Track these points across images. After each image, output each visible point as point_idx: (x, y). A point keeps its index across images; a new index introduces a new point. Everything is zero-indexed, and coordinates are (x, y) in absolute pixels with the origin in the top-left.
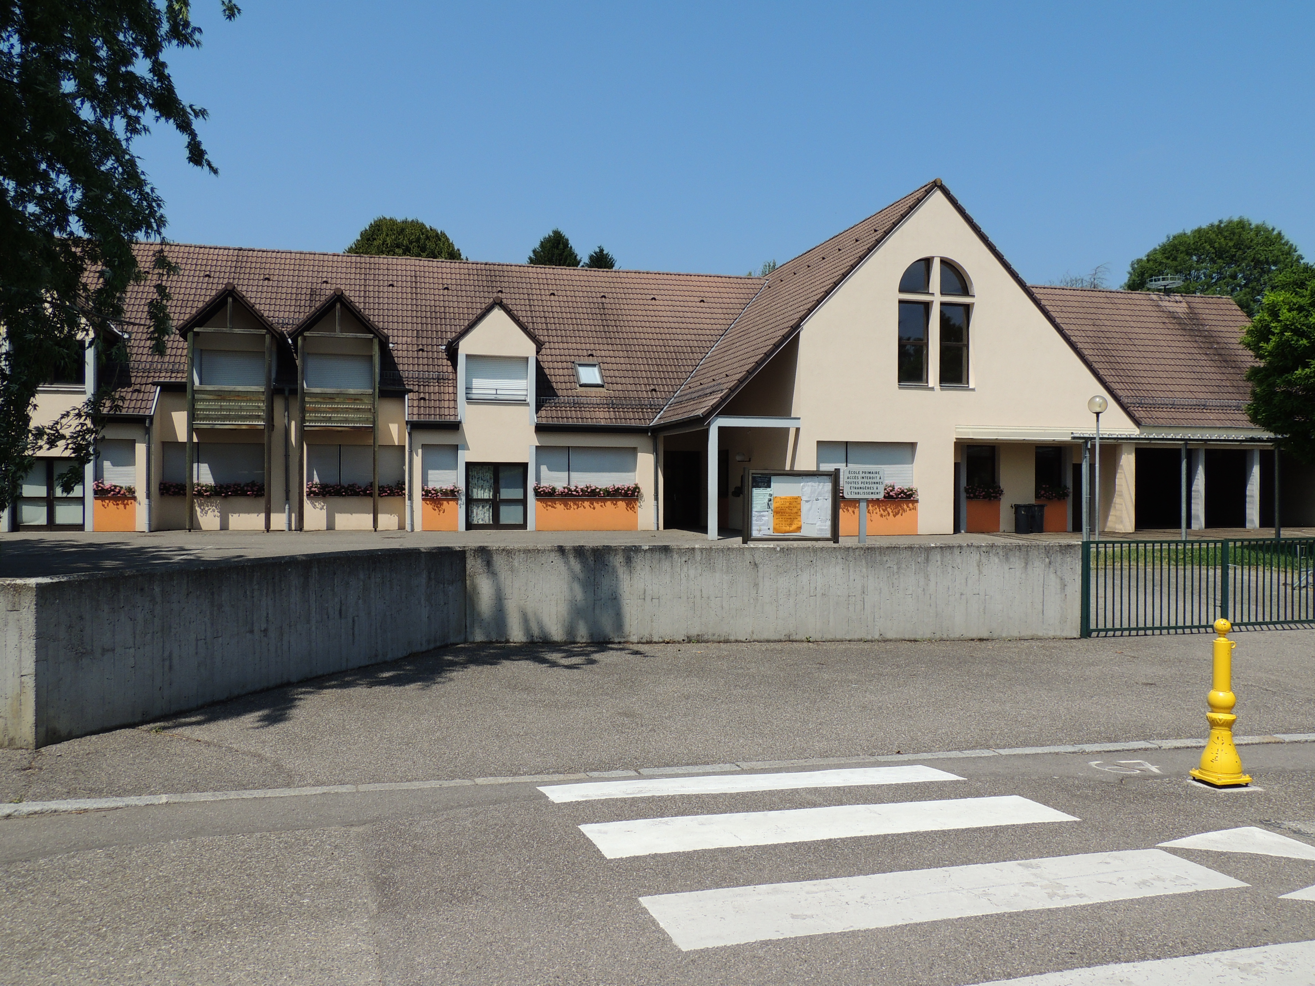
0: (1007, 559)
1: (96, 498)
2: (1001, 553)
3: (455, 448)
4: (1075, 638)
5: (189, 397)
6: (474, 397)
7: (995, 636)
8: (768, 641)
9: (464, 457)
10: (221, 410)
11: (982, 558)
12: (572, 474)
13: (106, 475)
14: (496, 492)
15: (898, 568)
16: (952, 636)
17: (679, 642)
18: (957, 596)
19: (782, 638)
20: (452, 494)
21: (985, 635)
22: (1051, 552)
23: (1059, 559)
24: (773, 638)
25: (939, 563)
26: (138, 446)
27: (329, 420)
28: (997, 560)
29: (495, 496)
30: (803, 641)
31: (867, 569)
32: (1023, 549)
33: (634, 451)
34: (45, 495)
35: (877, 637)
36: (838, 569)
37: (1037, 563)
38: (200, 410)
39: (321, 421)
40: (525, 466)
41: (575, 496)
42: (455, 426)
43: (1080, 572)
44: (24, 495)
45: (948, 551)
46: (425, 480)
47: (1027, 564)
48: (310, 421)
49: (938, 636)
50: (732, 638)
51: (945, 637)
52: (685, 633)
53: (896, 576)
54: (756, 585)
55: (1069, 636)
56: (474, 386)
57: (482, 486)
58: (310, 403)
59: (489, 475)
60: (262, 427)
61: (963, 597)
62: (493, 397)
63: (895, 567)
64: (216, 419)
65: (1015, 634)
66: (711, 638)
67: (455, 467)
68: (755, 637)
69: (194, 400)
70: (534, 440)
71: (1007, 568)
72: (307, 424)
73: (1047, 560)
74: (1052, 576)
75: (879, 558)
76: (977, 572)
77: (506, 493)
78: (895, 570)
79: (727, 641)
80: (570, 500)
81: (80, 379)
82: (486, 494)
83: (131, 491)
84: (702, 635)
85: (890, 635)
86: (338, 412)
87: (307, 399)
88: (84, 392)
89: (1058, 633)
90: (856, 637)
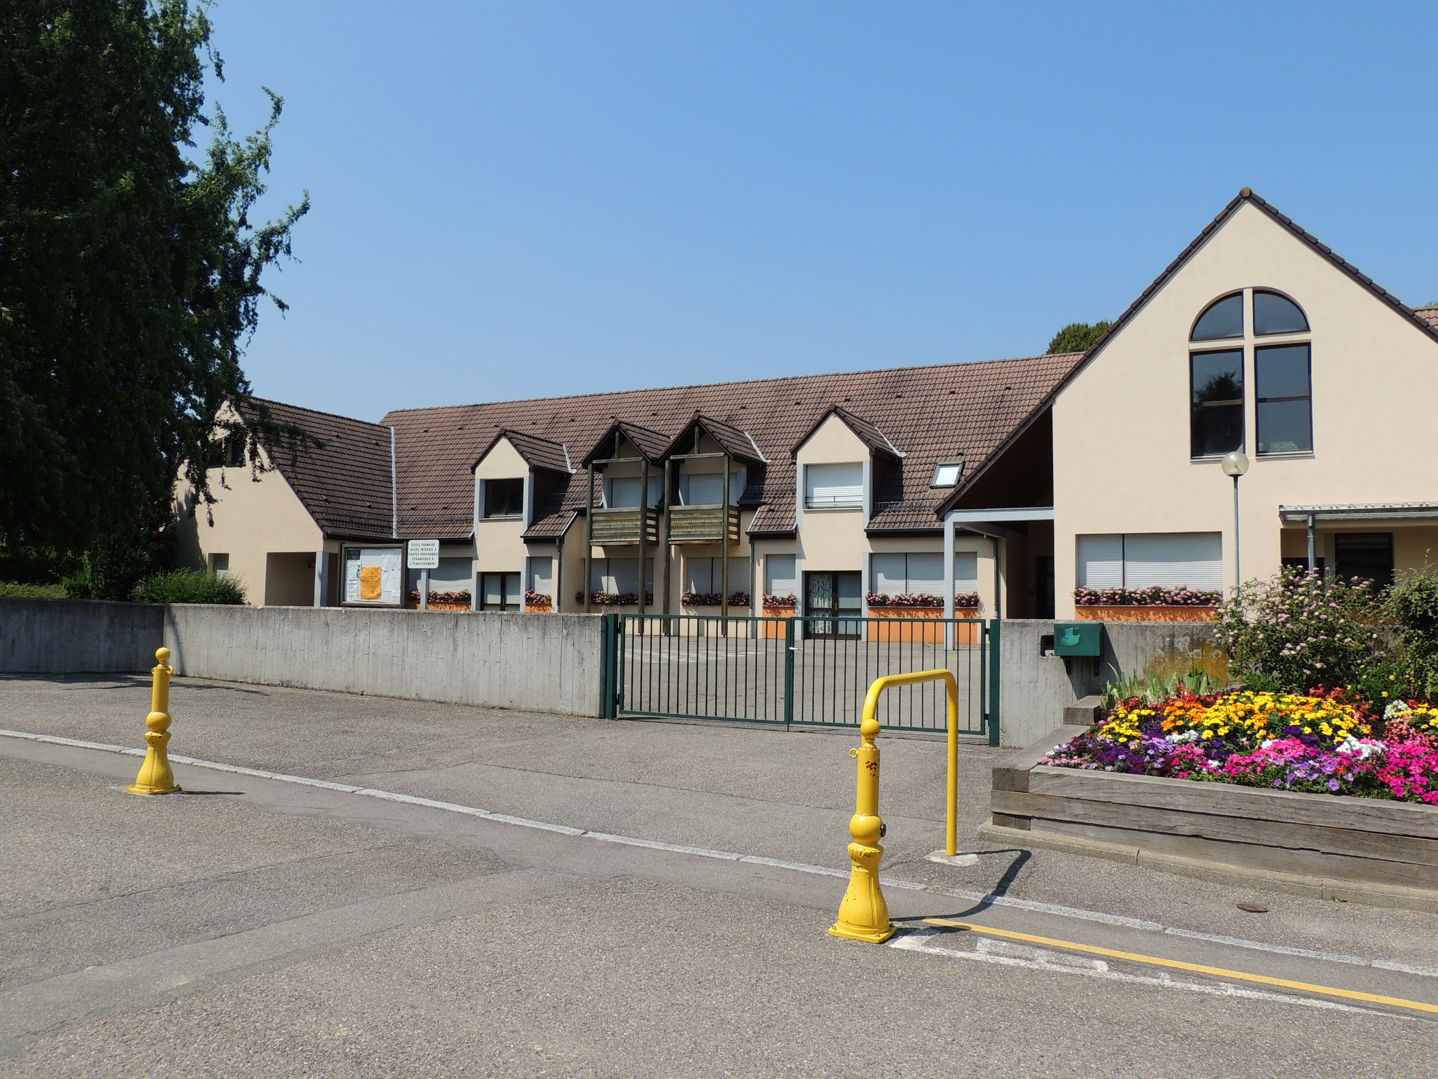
0: (526, 628)
1: (527, 605)
2: (520, 622)
3: (793, 557)
4: (593, 717)
5: (588, 518)
6: (815, 505)
7: (515, 706)
8: (334, 691)
9: (802, 565)
10: (610, 529)
11: (503, 627)
12: (911, 582)
13: (537, 586)
14: (835, 601)
15: (432, 633)
16: (476, 702)
17: (276, 686)
18: (481, 662)
19: (344, 689)
20: (790, 603)
21: (506, 705)
22: (569, 622)
23: (577, 631)
24: (337, 689)
25: (466, 629)
26: (554, 561)
27: (689, 534)
28: (516, 629)
29: (833, 605)
30: (357, 694)
31: (408, 631)
32: (541, 618)
33: (974, 555)
34: (499, 602)
35: (414, 696)
36: (386, 631)
37: (554, 635)
38: (596, 529)
39: (683, 536)
40: (859, 573)
41: (907, 605)
42: (792, 536)
43: (599, 646)
44: (489, 602)
45: (474, 618)
46: (767, 590)
47: (544, 634)
48: (675, 536)
49: (464, 701)
50: (310, 686)
51: (470, 702)
52: (279, 678)
53: (430, 640)
54: (327, 642)
55: (587, 714)
56: (815, 495)
57: (823, 595)
58: (675, 519)
59: (828, 585)
60: (638, 543)
61: (487, 664)
62: (832, 505)
63: (430, 632)
64: (606, 537)
65: (534, 707)
66: (297, 685)
67: (792, 576)
68: (325, 687)
69: (592, 522)
70: (866, 547)
71: (525, 637)
72: (672, 539)
73: (565, 631)
74: (570, 649)
75: (417, 623)
76: (499, 640)
77: (845, 603)
78: (430, 635)
79: (306, 688)
80: (904, 609)
81: (520, 510)
82: (827, 604)
83: (549, 599)
84: (291, 682)
85: (425, 696)
86: (696, 527)
87: (672, 516)
88: (521, 520)
89: (577, 711)
90: (397, 695)
